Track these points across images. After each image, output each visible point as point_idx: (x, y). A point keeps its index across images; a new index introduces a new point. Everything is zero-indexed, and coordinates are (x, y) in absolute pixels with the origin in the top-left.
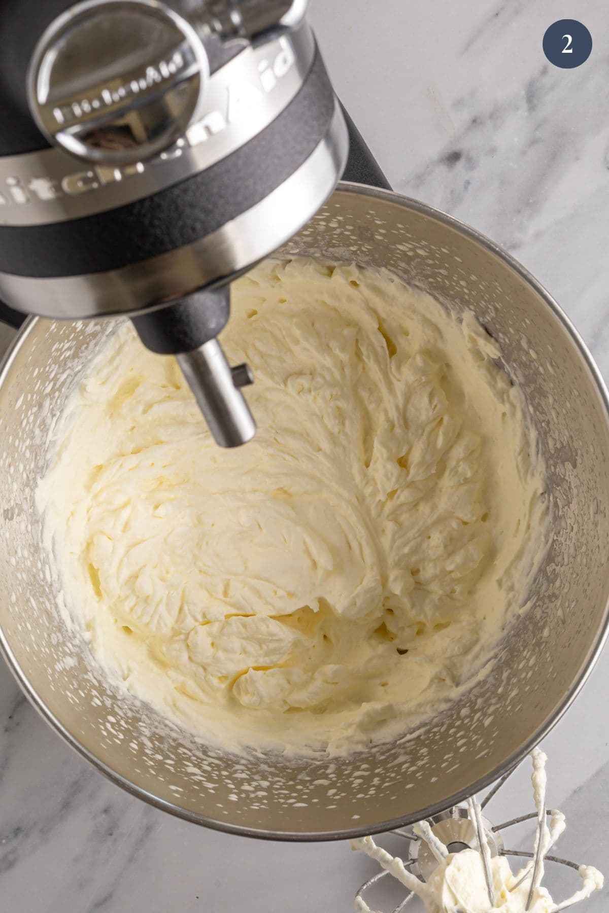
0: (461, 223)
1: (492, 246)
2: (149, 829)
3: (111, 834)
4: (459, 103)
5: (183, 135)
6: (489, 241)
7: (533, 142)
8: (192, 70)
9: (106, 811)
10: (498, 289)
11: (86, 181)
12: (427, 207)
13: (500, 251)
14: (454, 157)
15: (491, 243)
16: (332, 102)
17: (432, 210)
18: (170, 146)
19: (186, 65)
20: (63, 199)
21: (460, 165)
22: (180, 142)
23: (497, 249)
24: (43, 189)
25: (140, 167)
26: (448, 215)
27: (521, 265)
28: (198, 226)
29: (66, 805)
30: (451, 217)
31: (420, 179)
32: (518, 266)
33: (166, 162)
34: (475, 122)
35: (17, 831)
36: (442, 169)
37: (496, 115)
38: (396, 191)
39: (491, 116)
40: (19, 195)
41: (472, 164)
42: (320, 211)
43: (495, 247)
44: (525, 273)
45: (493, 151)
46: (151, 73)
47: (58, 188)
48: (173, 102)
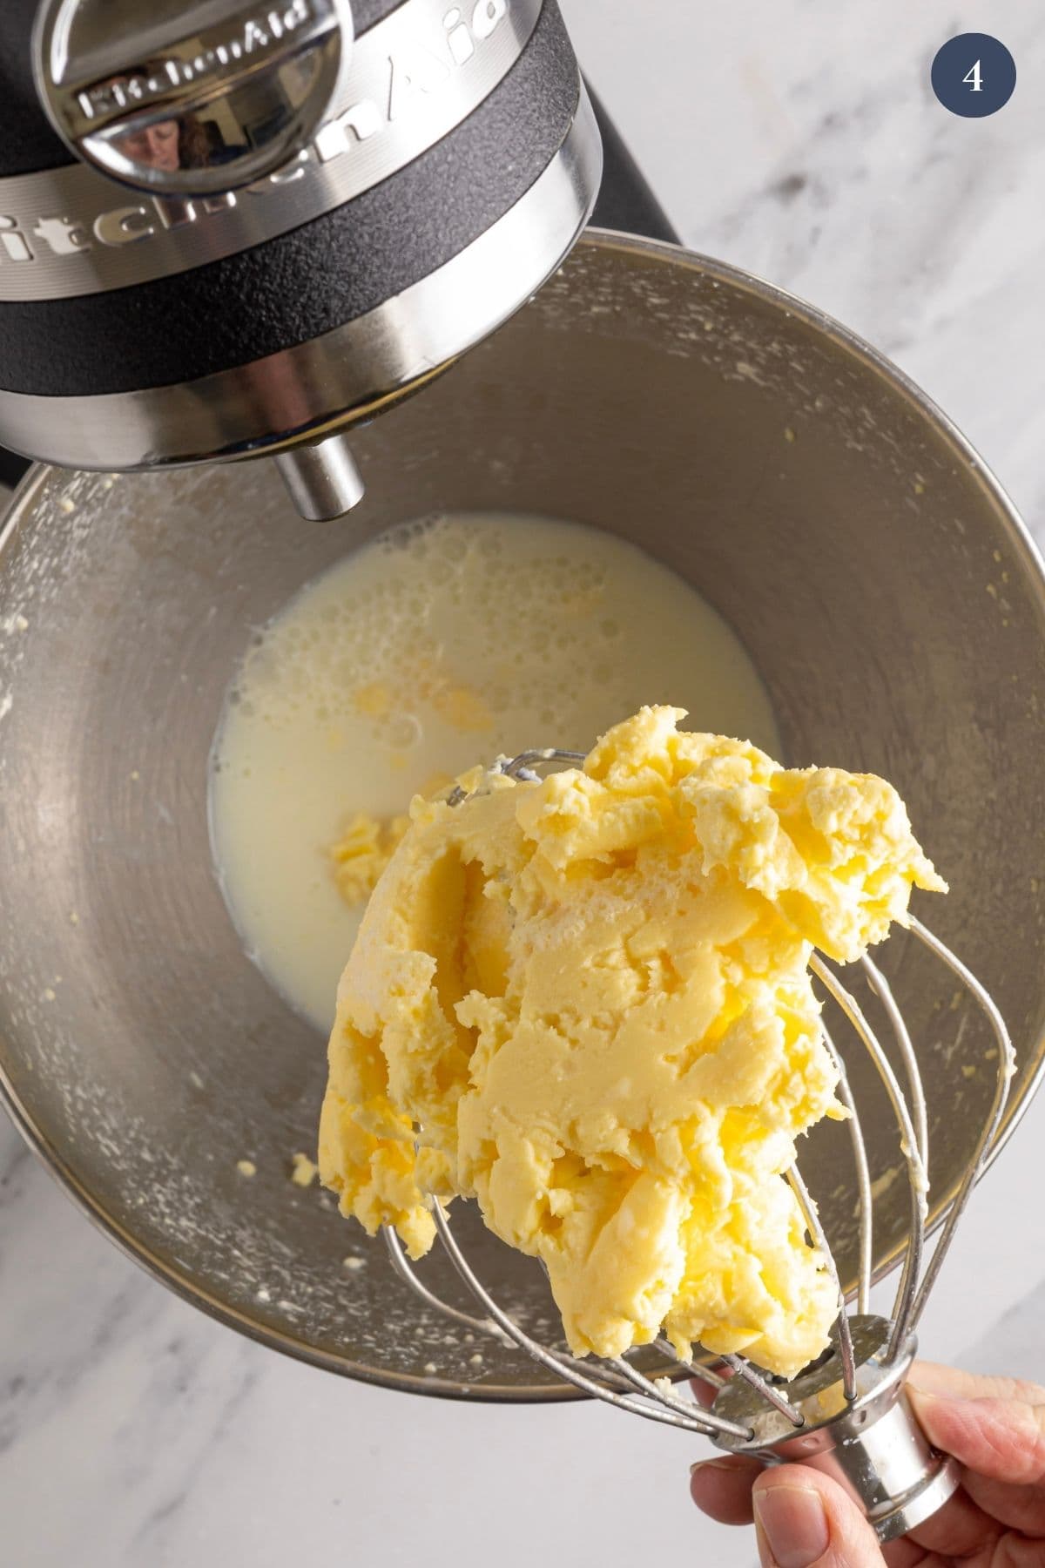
0: (801, 303)
1: (857, 343)
2: (250, 1381)
3: (183, 1389)
4: (800, 90)
5: (309, 141)
6: (851, 335)
7: (933, 158)
8: (326, 25)
9: (174, 1348)
10: (868, 422)
11: (136, 222)
12: (742, 274)
13: (870, 352)
14: (792, 186)
15: (854, 337)
16: (577, 85)
17: (751, 280)
18: (285, 161)
19: (313, 17)
20: (94, 254)
21: (804, 199)
22: (304, 155)
23: (866, 349)
24: (58, 235)
25: (231, 199)
26: (779, 289)
27: (908, 379)
28: (335, 303)
29: (104, 1339)
30: (784, 292)
31: (731, 225)
32: (902, 379)
33: (280, 189)
34: (830, 122)
35: (17, 1384)
36: (771, 208)
37: (866, 110)
38: (690, 243)
39: (861, 112)
40: (16, 248)
41: (823, 198)
42: (551, 281)
43: (861, 346)
44: (915, 391)
45: (861, 174)
46: (252, 30)
47: (84, 234)
48: (293, 82)
